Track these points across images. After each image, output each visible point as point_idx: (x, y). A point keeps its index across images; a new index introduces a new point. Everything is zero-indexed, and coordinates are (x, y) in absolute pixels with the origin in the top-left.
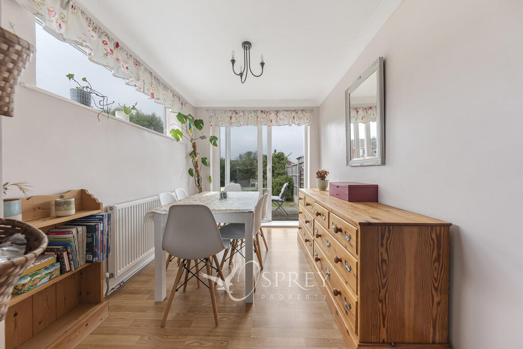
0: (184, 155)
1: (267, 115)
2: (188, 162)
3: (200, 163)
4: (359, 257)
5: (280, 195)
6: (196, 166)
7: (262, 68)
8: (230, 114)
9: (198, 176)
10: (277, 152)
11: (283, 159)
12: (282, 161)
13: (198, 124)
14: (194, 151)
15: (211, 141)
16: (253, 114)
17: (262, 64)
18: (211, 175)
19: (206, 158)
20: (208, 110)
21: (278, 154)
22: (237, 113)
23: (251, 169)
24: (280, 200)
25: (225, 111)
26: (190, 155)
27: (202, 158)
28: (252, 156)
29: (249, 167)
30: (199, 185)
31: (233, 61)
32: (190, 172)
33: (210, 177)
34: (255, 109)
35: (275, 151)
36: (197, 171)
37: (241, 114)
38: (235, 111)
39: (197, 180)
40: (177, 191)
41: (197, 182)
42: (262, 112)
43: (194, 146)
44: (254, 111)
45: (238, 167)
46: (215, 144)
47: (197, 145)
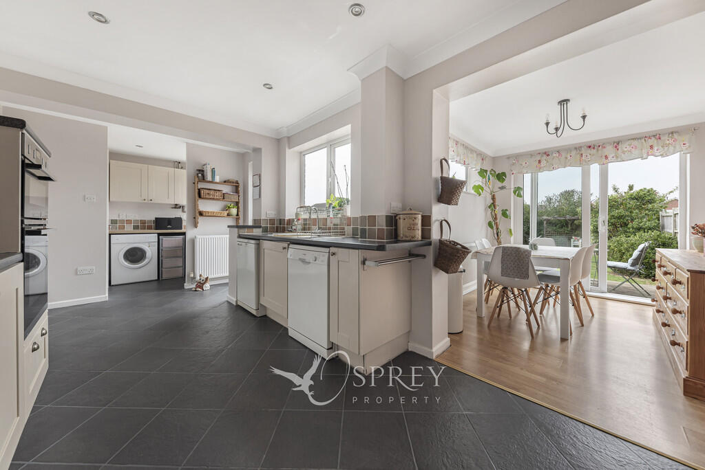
0: (483, 208)
1: (598, 150)
2: (486, 214)
3: (499, 215)
4: (689, 301)
5: (630, 261)
6: (496, 219)
7: (584, 121)
8: (538, 158)
9: (497, 229)
10: (636, 189)
11: (651, 201)
12: (650, 206)
13: (501, 177)
14: (493, 203)
15: (515, 192)
16: (574, 153)
17: (584, 117)
18: (512, 228)
19: (507, 210)
20: (508, 158)
21: (638, 193)
22: (548, 155)
23: (574, 220)
24: (630, 268)
25: (531, 155)
26: (490, 207)
27: (503, 210)
28: (576, 197)
29: (568, 217)
30: (498, 239)
31: (547, 124)
32: (490, 224)
33: (510, 230)
34: (577, 146)
35: (631, 188)
36: (496, 224)
37: (555, 155)
38: (545, 153)
39: (495, 232)
40: (477, 242)
41: (496, 235)
42: (590, 147)
43: (493, 198)
44: (576, 148)
45: (545, 217)
46: (519, 195)
47: (496, 197)
